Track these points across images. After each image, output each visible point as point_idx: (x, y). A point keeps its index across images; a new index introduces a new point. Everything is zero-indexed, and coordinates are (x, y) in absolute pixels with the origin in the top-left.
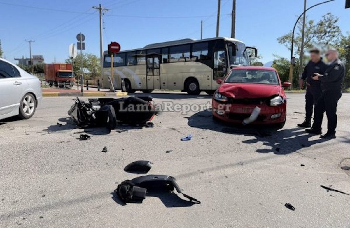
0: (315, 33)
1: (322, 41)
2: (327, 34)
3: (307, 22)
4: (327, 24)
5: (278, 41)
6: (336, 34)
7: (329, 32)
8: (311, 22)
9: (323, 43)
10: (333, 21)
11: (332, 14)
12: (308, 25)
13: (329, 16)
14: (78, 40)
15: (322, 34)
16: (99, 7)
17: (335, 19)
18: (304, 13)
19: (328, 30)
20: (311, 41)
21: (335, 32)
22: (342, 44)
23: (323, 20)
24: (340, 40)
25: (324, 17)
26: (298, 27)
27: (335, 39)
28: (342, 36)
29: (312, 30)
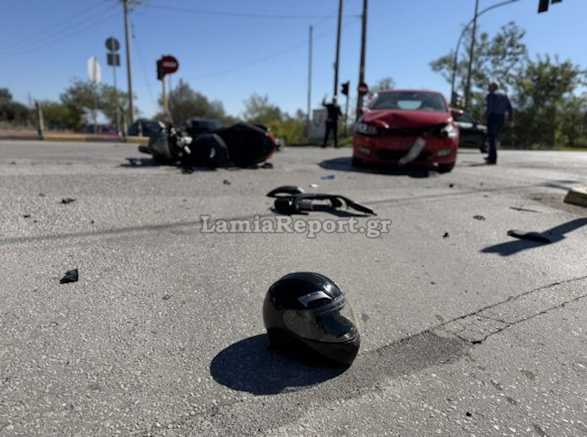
0: (489, 54)
1: (498, 68)
2: (507, 57)
3: (478, 35)
4: (507, 40)
5: (430, 68)
6: (521, 57)
7: (510, 54)
8: (484, 36)
9: (500, 72)
10: (517, 36)
11: (517, 24)
12: (479, 41)
13: (510, 27)
15: (500, 57)
17: (520, 33)
18: (475, 20)
19: (509, 50)
20: (483, 67)
21: (519, 54)
22: (528, 74)
23: (502, 33)
24: (525, 68)
25: (503, 28)
26: (464, 44)
27: (518, 65)
28: (529, 61)
29: (484, 50)
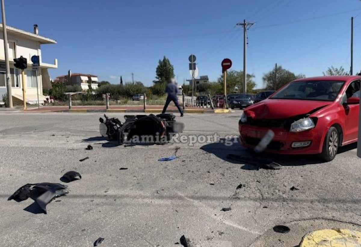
14: (190, 62)
16: (243, 23)
